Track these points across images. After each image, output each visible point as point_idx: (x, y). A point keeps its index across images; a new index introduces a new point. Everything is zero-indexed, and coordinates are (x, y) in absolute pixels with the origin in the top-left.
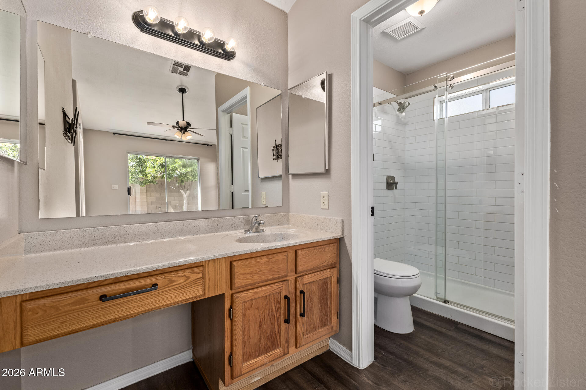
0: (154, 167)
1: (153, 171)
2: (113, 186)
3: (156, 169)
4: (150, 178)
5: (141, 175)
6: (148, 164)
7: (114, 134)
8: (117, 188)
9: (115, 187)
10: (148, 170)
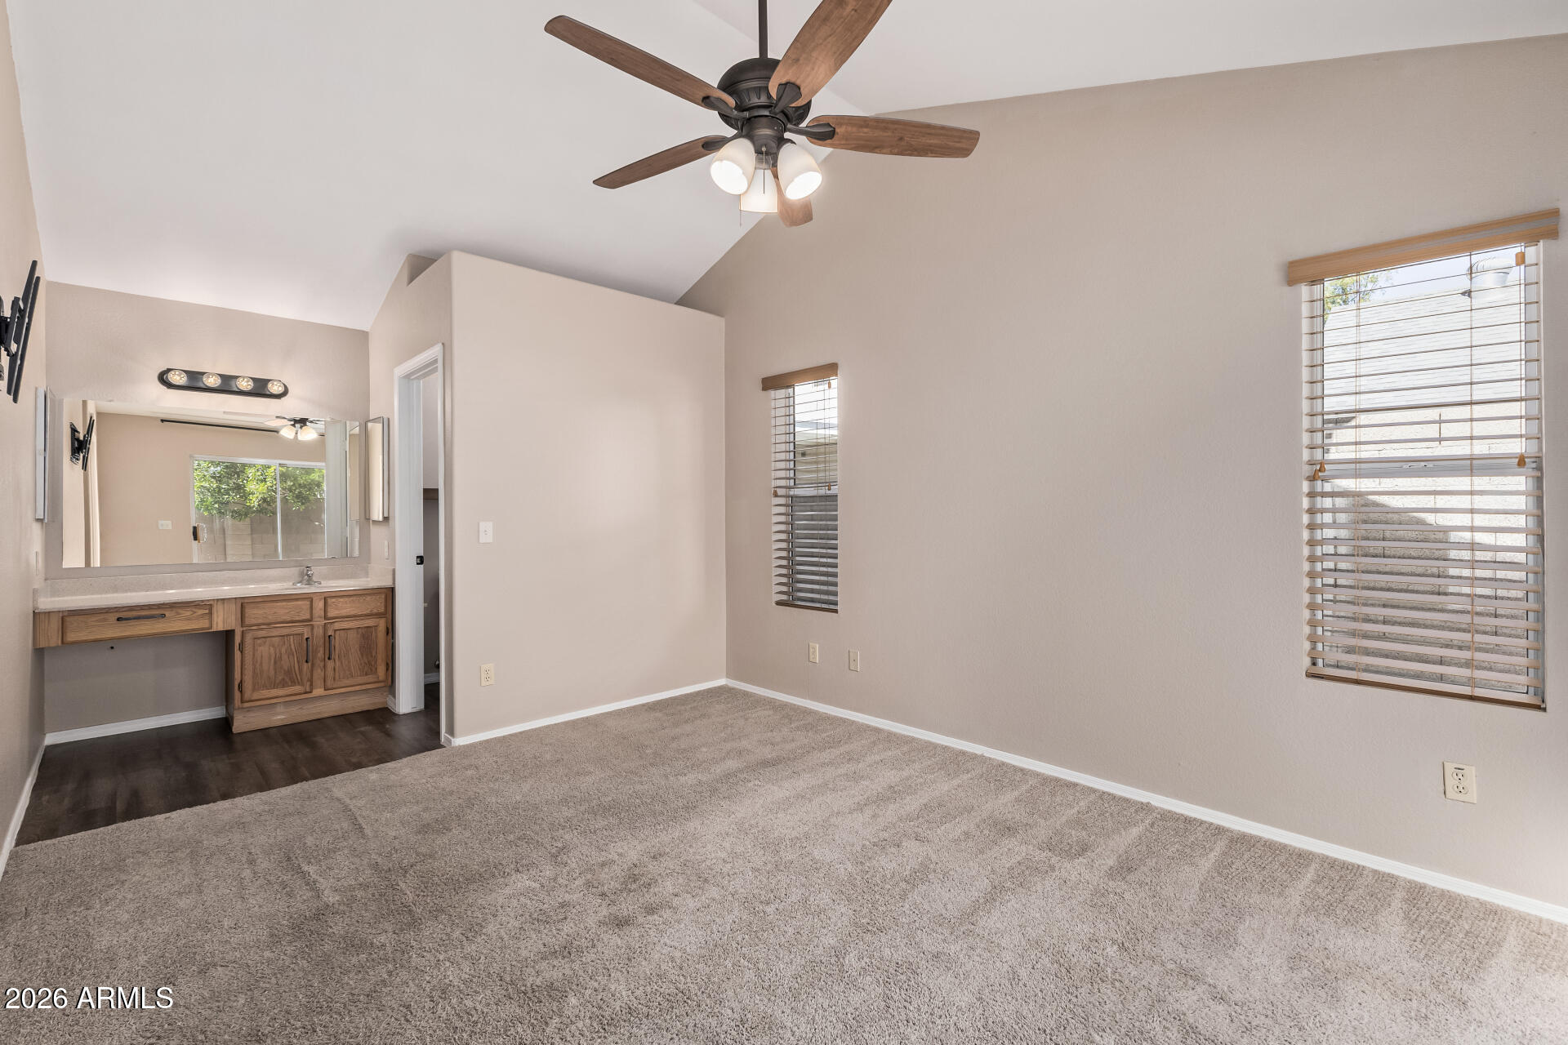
0: (264, 480)
1: (262, 488)
2: (161, 522)
3: (269, 484)
4: (254, 502)
5: (236, 495)
6: (250, 472)
7: (163, 421)
8: (170, 527)
9: (166, 524)
10: (251, 486)
